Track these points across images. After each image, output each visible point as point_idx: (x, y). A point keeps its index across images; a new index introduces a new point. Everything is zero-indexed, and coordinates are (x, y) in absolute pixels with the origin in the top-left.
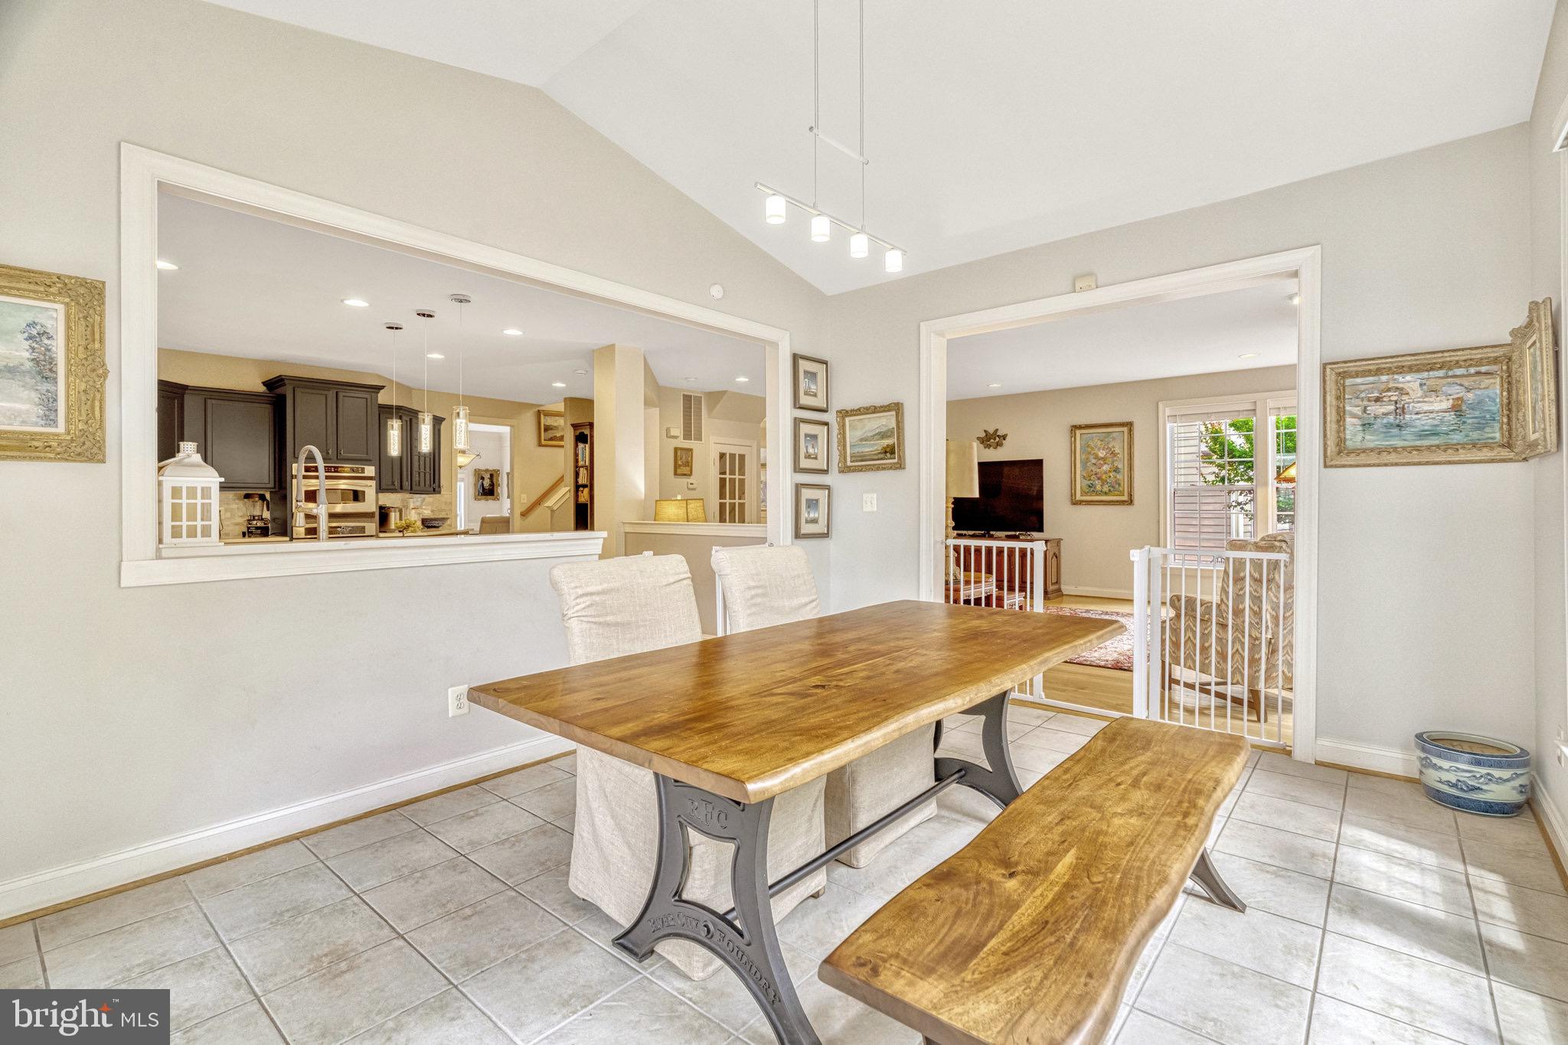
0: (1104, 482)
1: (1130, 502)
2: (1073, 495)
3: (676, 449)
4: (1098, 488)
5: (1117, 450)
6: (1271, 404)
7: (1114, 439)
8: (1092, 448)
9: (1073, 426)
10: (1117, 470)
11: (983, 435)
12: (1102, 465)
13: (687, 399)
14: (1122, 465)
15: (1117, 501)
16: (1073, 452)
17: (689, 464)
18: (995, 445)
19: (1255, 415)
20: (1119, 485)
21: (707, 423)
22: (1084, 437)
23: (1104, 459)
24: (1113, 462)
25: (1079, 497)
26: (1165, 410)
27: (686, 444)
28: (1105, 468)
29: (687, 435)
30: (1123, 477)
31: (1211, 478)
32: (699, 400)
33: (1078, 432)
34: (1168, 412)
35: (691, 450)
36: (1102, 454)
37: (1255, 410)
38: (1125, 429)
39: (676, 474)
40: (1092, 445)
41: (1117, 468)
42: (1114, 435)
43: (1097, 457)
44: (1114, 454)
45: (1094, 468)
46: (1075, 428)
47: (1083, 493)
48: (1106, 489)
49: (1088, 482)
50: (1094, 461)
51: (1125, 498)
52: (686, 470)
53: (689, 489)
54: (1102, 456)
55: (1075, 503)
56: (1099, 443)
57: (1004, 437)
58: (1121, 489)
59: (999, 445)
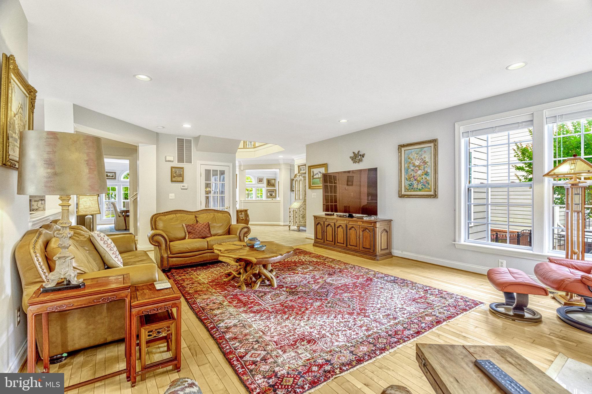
0: (419, 182)
1: (435, 196)
2: (400, 191)
3: (172, 168)
4: (415, 186)
5: (427, 160)
6: (547, 113)
7: (425, 152)
8: (411, 159)
9: (399, 146)
10: (427, 174)
11: (352, 155)
12: (417, 171)
13: (180, 141)
14: (430, 170)
15: (427, 195)
16: (400, 163)
17: (181, 175)
18: (358, 161)
19: (532, 125)
20: (428, 184)
21: (195, 153)
22: (406, 152)
23: (419, 166)
24: (424, 168)
25: (403, 193)
26: (460, 128)
27: (180, 165)
28: (420, 172)
29: (181, 159)
30: (430, 178)
31: (522, 179)
32: (189, 142)
33: (403, 149)
34: (462, 129)
35: (183, 168)
36: (417, 163)
37: (532, 121)
38: (432, 145)
39: (172, 181)
40: (412, 157)
41: (427, 172)
42: (425, 149)
43: (414, 166)
44: (425, 163)
45: (412, 173)
46: (401, 146)
47: (407, 190)
48: (420, 187)
49: (409, 183)
50: (412, 168)
51: (432, 193)
52: (180, 179)
53: (182, 189)
54: (418, 164)
55: (401, 196)
56: (416, 155)
57: (363, 156)
58: (429, 187)
59: (360, 161)
